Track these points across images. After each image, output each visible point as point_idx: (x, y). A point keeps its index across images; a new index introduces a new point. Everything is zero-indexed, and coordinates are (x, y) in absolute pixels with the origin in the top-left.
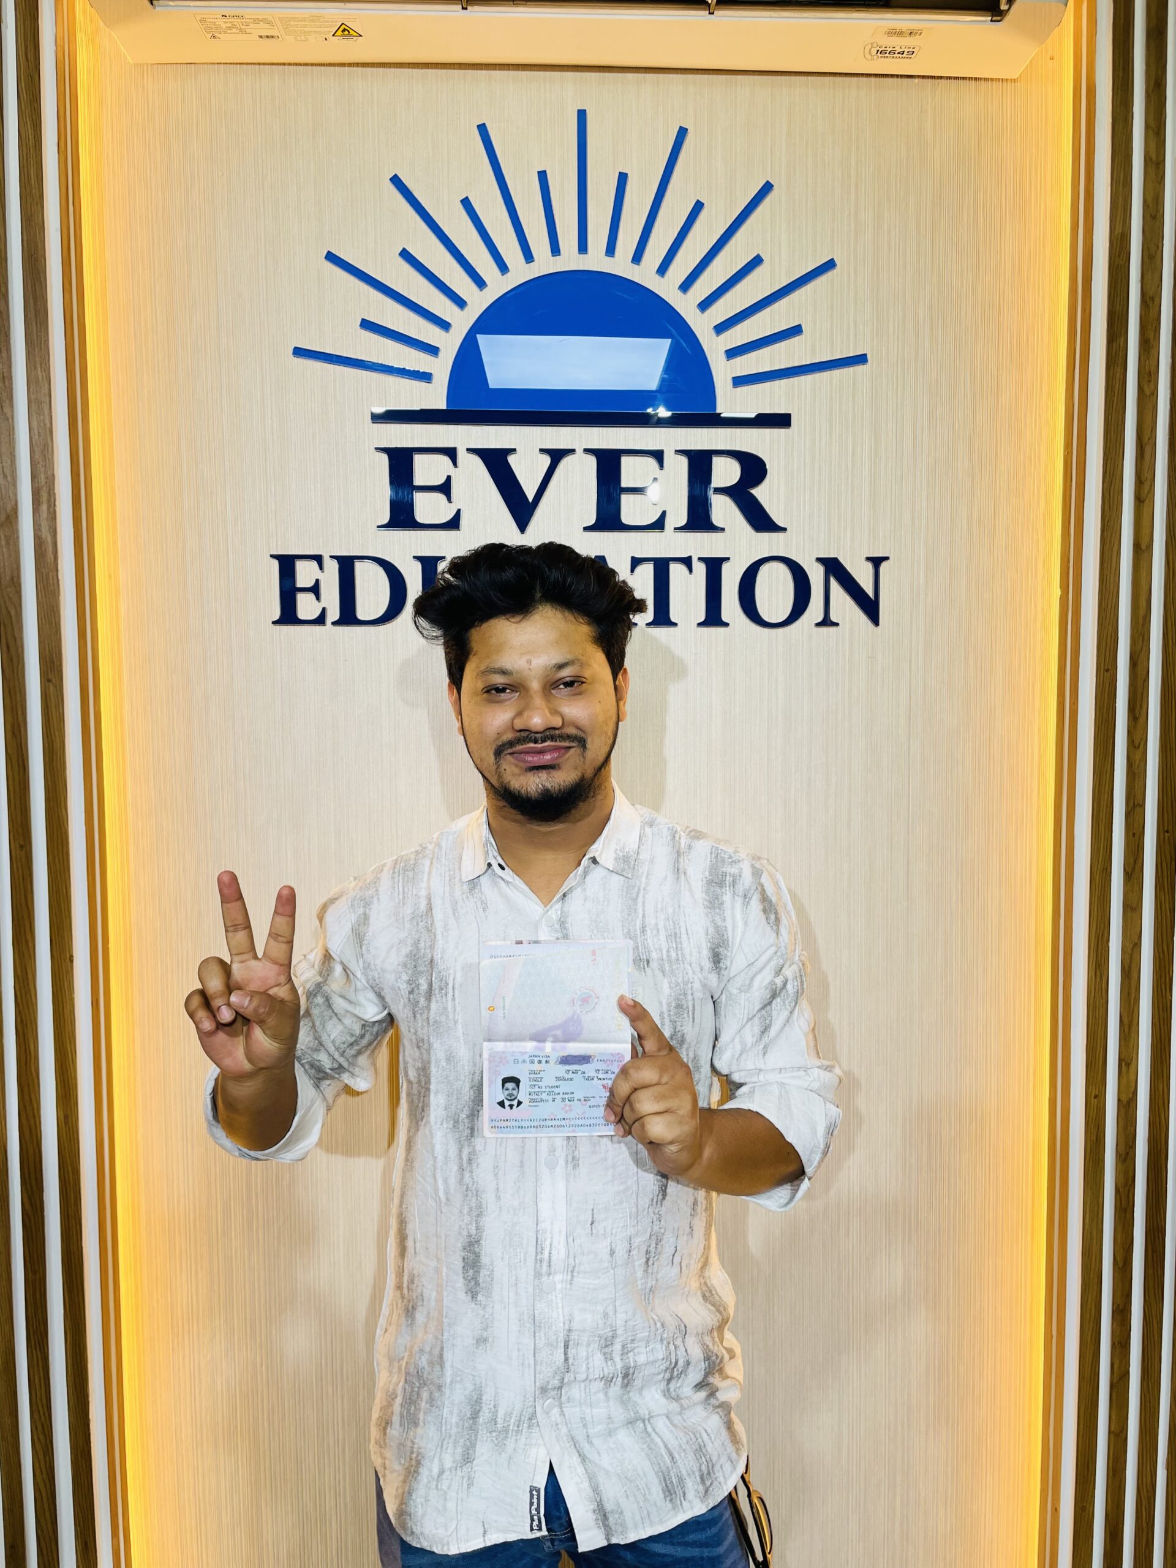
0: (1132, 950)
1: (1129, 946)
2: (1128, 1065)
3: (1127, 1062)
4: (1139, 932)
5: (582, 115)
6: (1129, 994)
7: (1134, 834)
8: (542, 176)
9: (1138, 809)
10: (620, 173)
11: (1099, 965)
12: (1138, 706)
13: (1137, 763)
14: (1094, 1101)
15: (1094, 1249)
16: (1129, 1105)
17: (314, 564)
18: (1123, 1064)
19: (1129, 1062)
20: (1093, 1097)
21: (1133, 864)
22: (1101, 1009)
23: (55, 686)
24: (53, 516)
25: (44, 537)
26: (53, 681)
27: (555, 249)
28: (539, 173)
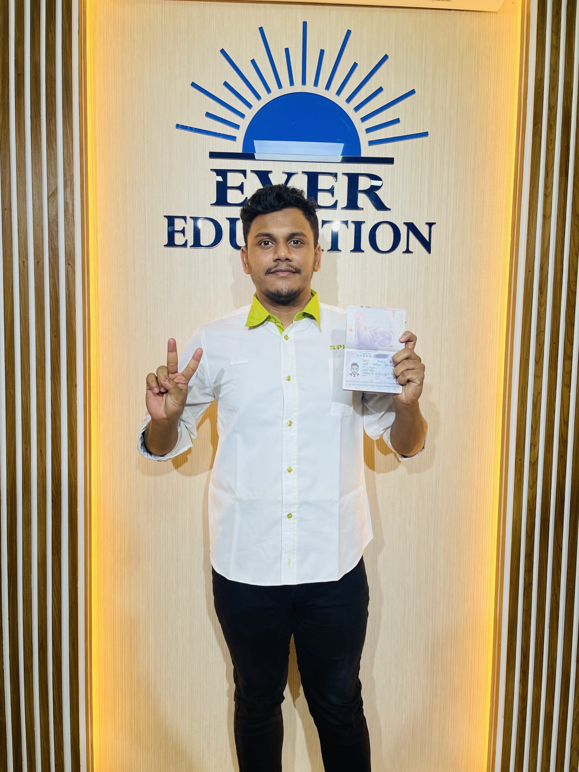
0: (538, 395)
1: (536, 394)
2: (535, 446)
3: (534, 445)
4: (541, 387)
5: (305, 24)
6: (536, 415)
7: (540, 344)
8: (287, 50)
9: (542, 333)
10: (321, 49)
11: (523, 402)
12: (543, 288)
13: (542, 313)
14: (519, 462)
15: (518, 528)
16: (534, 464)
17: (183, 221)
18: (532, 446)
19: (535, 445)
20: (519, 460)
21: (539, 357)
22: (523, 421)
23: (72, 267)
24: (72, 193)
25: (68, 202)
26: (71, 265)
27: (292, 83)
28: (285, 49)
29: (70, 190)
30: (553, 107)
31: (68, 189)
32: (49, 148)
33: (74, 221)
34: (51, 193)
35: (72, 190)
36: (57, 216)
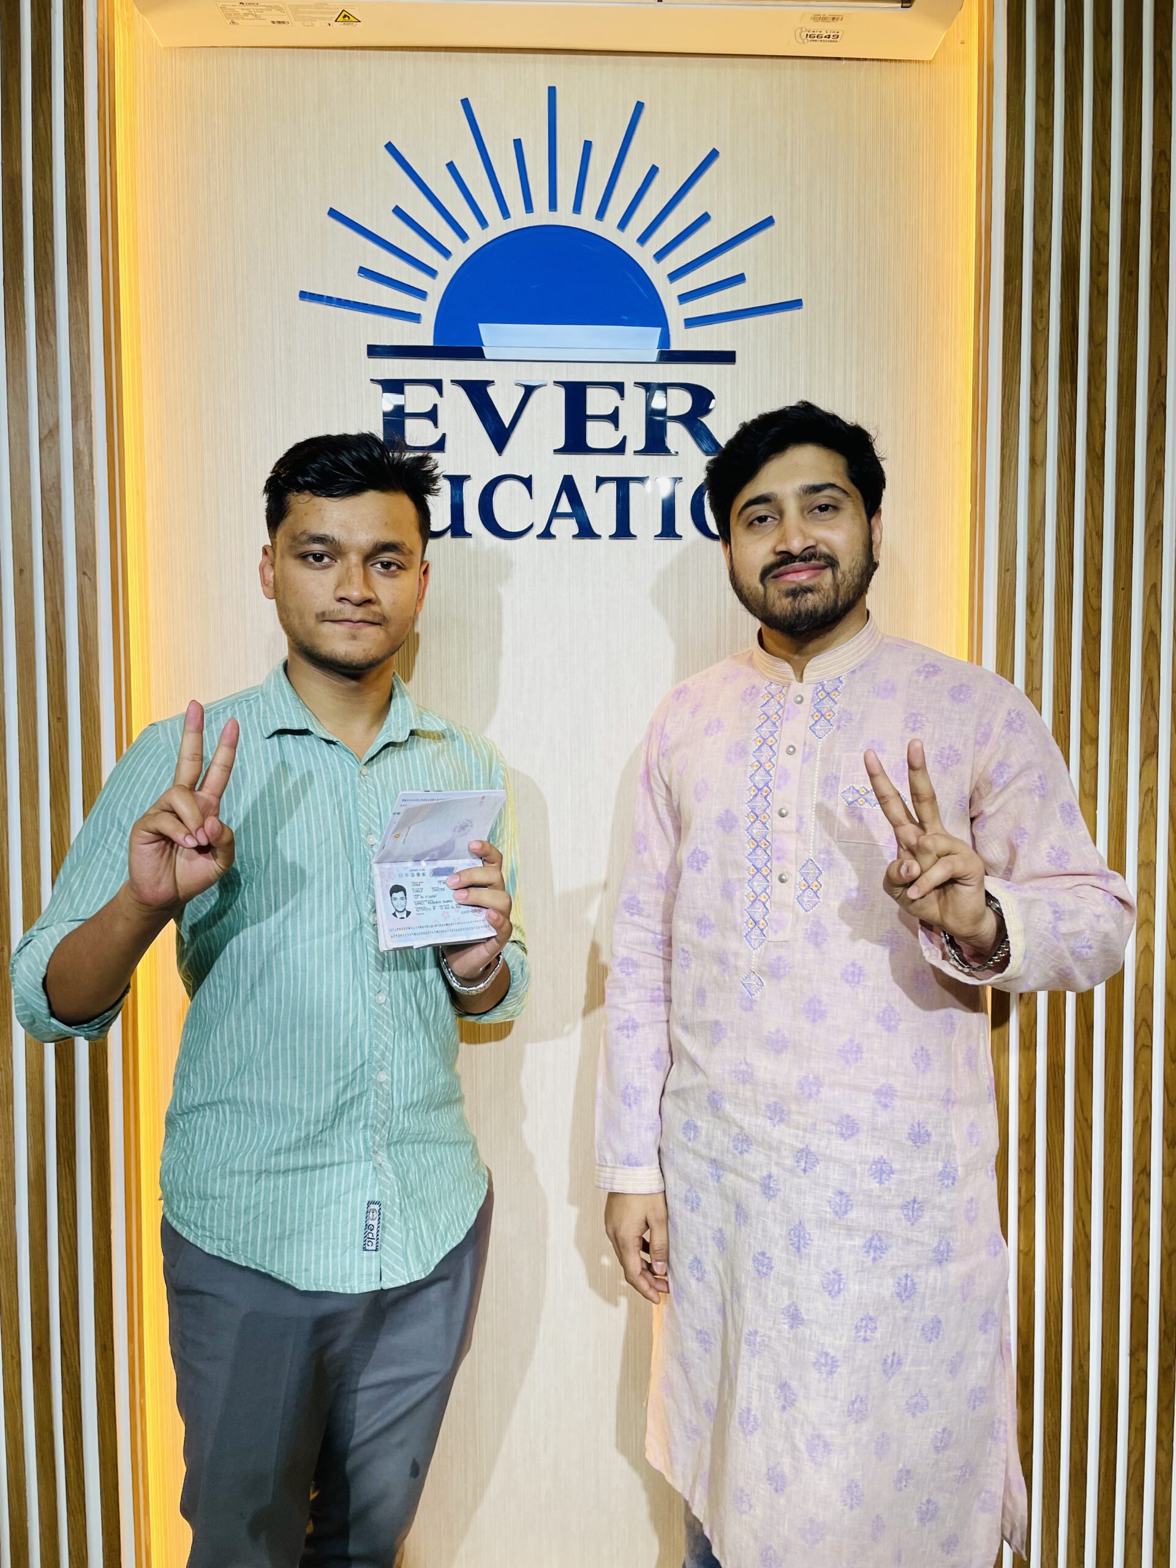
5: (552, 91)
8: (518, 143)
9: (1036, 693)
10: (585, 141)
12: (1035, 604)
13: (1035, 652)
23: (90, 579)
24: (89, 431)
25: (81, 448)
26: (88, 574)
27: (529, 207)
28: (515, 140)
29: (85, 424)
30: (1044, 247)
31: (81, 423)
32: (41, 343)
33: (93, 486)
34: (46, 432)
35: (88, 425)
36: (58, 476)
